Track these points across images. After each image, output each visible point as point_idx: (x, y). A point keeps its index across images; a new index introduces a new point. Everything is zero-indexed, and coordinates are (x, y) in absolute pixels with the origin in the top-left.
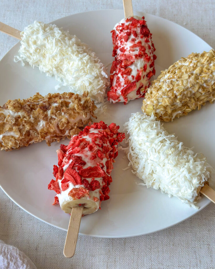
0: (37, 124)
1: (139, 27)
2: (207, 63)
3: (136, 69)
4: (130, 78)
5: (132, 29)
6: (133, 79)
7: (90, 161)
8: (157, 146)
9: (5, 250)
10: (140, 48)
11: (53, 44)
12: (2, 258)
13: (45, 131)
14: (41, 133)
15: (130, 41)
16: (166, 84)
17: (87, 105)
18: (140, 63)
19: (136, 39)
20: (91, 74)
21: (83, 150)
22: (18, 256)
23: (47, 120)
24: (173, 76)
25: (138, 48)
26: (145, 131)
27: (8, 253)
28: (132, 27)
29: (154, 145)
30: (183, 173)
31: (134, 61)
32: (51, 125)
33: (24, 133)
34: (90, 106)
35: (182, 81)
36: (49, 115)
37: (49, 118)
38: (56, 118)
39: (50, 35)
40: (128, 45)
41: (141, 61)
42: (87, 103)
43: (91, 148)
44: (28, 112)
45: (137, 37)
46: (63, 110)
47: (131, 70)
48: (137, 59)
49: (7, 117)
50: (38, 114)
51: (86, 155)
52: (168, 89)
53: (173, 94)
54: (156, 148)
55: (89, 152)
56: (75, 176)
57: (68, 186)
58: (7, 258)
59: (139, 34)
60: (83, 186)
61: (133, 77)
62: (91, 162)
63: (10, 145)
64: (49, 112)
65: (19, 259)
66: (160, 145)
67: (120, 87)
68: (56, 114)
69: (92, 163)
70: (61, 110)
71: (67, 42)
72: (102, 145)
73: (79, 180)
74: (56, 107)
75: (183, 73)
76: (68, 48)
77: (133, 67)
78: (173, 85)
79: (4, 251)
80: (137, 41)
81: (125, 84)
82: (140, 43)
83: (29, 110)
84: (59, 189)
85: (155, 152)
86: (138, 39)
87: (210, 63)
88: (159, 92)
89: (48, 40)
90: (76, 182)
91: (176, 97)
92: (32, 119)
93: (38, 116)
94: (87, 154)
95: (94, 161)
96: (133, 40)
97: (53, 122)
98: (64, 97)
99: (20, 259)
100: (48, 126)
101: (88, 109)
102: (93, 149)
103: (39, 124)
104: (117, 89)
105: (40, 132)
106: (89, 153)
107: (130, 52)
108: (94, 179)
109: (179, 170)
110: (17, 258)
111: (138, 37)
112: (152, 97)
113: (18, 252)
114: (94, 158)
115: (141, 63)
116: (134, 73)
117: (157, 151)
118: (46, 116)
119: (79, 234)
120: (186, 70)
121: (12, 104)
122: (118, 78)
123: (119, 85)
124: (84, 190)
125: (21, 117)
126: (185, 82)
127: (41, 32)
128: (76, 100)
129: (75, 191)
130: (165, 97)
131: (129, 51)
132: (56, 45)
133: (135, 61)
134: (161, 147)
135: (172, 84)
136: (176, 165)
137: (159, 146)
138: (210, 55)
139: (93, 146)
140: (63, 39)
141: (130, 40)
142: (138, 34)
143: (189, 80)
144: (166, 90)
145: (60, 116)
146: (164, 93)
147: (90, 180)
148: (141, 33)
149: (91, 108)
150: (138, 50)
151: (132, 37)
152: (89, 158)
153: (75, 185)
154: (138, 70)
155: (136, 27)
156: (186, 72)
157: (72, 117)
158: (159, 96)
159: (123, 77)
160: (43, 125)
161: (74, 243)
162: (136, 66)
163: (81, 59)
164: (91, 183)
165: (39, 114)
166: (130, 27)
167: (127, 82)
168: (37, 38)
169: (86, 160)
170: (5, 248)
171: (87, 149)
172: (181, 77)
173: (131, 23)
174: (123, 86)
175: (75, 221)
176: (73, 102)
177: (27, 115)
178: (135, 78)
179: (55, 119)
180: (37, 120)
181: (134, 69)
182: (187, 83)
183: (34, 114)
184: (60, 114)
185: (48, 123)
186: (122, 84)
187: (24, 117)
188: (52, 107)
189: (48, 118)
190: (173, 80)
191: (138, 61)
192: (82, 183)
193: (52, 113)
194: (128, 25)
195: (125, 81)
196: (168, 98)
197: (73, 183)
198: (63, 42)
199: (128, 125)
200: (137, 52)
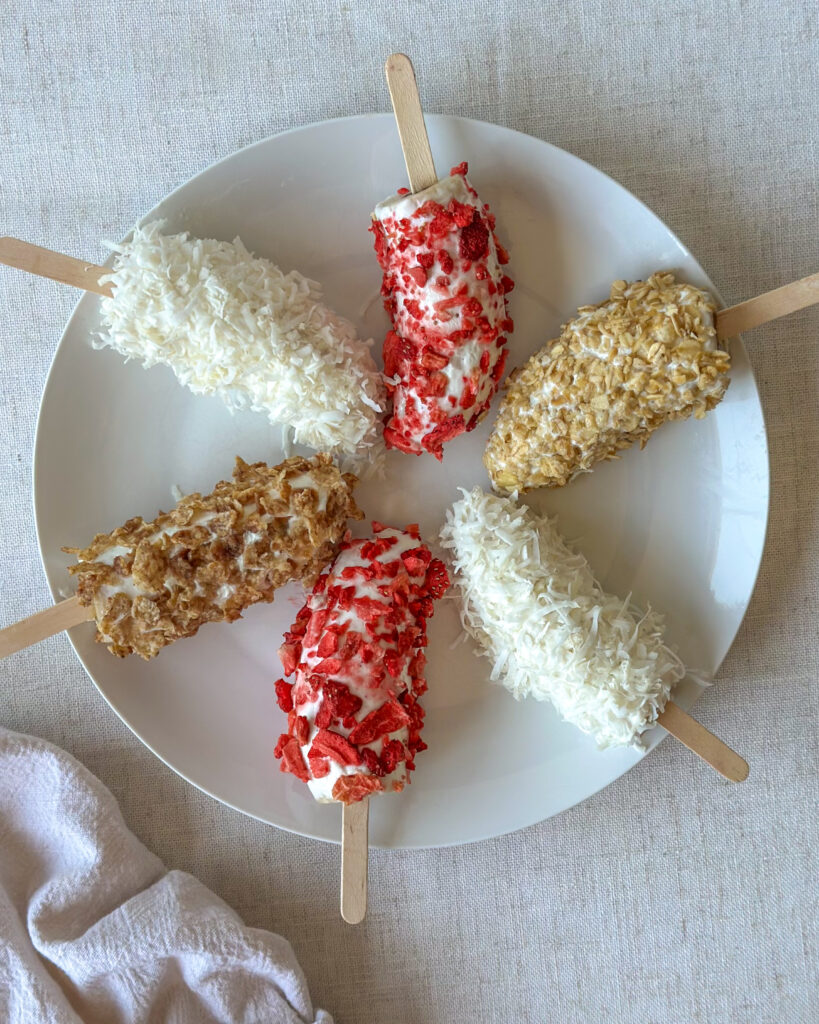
0: (215, 595)
1: (455, 232)
2: (661, 361)
3: (459, 375)
4: (444, 403)
5: (436, 243)
6: (454, 405)
7: (370, 691)
8: (537, 629)
9: (212, 940)
10: (464, 309)
11: (209, 338)
12: (211, 955)
13: (237, 604)
14: (228, 610)
15: (431, 286)
16: (550, 419)
17: (336, 505)
18: (468, 357)
19: (451, 277)
20: (333, 407)
21: (349, 662)
22: (242, 942)
23: (238, 580)
24: (565, 393)
25: (459, 310)
26: (502, 579)
27: (220, 942)
28: (435, 236)
29: (527, 626)
30: (606, 704)
31: (452, 354)
32: (250, 589)
33: (185, 623)
34: (343, 505)
35: (593, 415)
36: (242, 569)
37: (244, 575)
38: (262, 569)
39: (194, 310)
40: (429, 298)
41: (470, 350)
42: (334, 500)
43: (368, 657)
44: (186, 578)
45: (454, 271)
46: (276, 546)
47: (446, 381)
48: (461, 345)
49: (135, 602)
50: (212, 573)
51: (359, 676)
52: (555, 436)
53: (569, 447)
54: (534, 633)
55: (363, 665)
56: (341, 749)
57: (327, 769)
58: (221, 953)
59: (457, 260)
60: (364, 768)
61: (453, 400)
62: (374, 696)
63: (152, 650)
64: (241, 561)
65: (245, 946)
66: (545, 625)
67: (420, 429)
68: (260, 561)
69: (377, 697)
70: (271, 546)
71: (249, 321)
72: (395, 632)
73: (352, 755)
74: (256, 543)
75: (593, 386)
76: (254, 343)
77: (449, 371)
78: (568, 424)
79: (212, 943)
80: (455, 285)
81: (433, 420)
82: (464, 291)
83: (188, 571)
84: (305, 769)
85: (534, 643)
86: (456, 276)
87: (670, 361)
88: (529, 440)
89: (190, 322)
90: (345, 760)
91: (578, 451)
92: (199, 590)
93: (214, 578)
94: (360, 674)
95: (382, 687)
96: (443, 284)
97: (253, 580)
98: (272, 509)
99: (249, 945)
100: (243, 593)
101: (341, 512)
102: (373, 659)
103: (218, 593)
104: (412, 433)
105: (226, 610)
106: (366, 671)
107: (436, 323)
108: (387, 738)
109: (596, 695)
110: (241, 947)
111: (457, 268)
112: (513, 453)
113: (241, 935)
114: (378, 681)
115: (472, 355)
116: (455, 388)
117: (537, 641)
118: (235, 572)
119: (370, 847)
120: (600, 378)
121: (141, 565)
122: (411, 402)
123: (417, 422)
124: (369, 782)
125: (171, 590)
126: (600, 419)
127: (166, 299)
128: (306, 507)
129: (347, 785)
130: (549, 455)
131: (434, 318)
132: (219, 336)
133: (456, 351)
134: (547, 632)
135: (564, 420)
136: (588, 682)
137: (541, 628)
138: (668, 337)
139: (373, 650)
140: (237, 316)
141: (433, 280)
142: (453, 257)
143: (612, 412)
144: (549, 437)
145: (271, 563)
146: (543, 446)
147: (377, 746)
148: (463, 255)
149: (346, 508)
150: (461, 315)
151: (438, 270)
152: (366, 683)
153: (343, 767)
154: (465, 379)
155: (446, 235)
156: (603, 384)
157: (301, 553)
158: (531, 452)
159: (424, 401)
160: (230, 592)
161: (360, 887)
162: (459, 366)
163: (299, 370)
164: (382, 754)
165: (216, 572)
166: (428, 234)
167: (438, 415)
168: (159, 320)
169: (360, 691)
170: (211, 934)
171: (358, 658)
172: (589, 402)
173: (430, 219)
174: (428, 426)
175: (355, 833)
176: (297, 513)
177: (184, 583)
178: (458, 402)
179: (257, 573)
180: (211, 587)
181: (454, 375)
182: (607, 420)
183: (201, 575)
184: (271, 558)
185: (242, 587)
186: (425, 421)
187: (181, 590)
188: (246, 548)
189: (240, 577)
190: (567, 406)
191: (462, 350)
192: (360, 760)
193: (250, 562)
194: (423, 228)
195: (433, 415)
196: (556, 462)
197: (338, 761)
198: (237, 326)
199: (454, 534)
200: (456, 324)
